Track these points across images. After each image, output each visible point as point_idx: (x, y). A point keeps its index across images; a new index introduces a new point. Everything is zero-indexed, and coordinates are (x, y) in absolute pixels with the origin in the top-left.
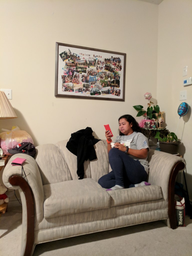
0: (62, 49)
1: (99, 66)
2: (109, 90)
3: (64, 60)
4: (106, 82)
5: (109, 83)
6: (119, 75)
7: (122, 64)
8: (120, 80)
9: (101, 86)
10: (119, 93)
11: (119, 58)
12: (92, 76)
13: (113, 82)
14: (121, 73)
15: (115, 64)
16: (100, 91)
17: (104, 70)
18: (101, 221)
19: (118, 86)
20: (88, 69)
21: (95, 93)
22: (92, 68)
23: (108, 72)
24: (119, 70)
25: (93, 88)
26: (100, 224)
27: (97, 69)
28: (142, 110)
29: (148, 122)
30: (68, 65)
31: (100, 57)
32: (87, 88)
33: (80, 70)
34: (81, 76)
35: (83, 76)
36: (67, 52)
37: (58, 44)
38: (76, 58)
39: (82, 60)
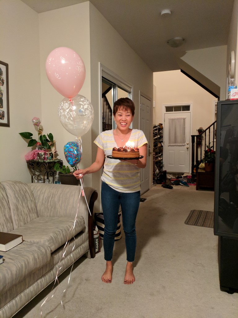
6: (2, 92)
7: (4, 77)
8: (3, 99)
10: (3, 116)
18: (41, 279)
19: (1, 106)
24: (1, 84)
26: (41, 282)
28: (32, 138)
29: (42, 152)
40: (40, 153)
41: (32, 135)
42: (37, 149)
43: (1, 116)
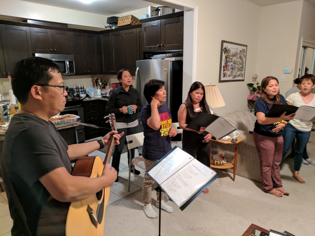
0: (225, 45)
1: (237, 56)
2: (240, 74)
3: (225, 53)
4: (239, 68)
7: (245, 53)
8: (244, 66)
9: (237, 71)
11: (244, 49)
12: (234, 65)
13: (241, 68)
14: (244, 60)
15: (243, 54)
16: (236, 75)
17: (239, 59)
20: (233, 60)
21: (235, 77)
22: (235, 58)
23: (240, 60)
24: (244, 58)
25: (234, 74)
27: (237, 59)
28: (253, 87)
30: (226, 58)
31: (238, 49)
32: (232, 73)
33: (230, 60)
34: (230, 65)
35: (231, 65)
36: (227, 47)
37: (223, 42)
38: (230, 51)
39: (231, 53)
40: (258, 96)
41: (253, 85)
42: (255, 93)
43: (242, 75)
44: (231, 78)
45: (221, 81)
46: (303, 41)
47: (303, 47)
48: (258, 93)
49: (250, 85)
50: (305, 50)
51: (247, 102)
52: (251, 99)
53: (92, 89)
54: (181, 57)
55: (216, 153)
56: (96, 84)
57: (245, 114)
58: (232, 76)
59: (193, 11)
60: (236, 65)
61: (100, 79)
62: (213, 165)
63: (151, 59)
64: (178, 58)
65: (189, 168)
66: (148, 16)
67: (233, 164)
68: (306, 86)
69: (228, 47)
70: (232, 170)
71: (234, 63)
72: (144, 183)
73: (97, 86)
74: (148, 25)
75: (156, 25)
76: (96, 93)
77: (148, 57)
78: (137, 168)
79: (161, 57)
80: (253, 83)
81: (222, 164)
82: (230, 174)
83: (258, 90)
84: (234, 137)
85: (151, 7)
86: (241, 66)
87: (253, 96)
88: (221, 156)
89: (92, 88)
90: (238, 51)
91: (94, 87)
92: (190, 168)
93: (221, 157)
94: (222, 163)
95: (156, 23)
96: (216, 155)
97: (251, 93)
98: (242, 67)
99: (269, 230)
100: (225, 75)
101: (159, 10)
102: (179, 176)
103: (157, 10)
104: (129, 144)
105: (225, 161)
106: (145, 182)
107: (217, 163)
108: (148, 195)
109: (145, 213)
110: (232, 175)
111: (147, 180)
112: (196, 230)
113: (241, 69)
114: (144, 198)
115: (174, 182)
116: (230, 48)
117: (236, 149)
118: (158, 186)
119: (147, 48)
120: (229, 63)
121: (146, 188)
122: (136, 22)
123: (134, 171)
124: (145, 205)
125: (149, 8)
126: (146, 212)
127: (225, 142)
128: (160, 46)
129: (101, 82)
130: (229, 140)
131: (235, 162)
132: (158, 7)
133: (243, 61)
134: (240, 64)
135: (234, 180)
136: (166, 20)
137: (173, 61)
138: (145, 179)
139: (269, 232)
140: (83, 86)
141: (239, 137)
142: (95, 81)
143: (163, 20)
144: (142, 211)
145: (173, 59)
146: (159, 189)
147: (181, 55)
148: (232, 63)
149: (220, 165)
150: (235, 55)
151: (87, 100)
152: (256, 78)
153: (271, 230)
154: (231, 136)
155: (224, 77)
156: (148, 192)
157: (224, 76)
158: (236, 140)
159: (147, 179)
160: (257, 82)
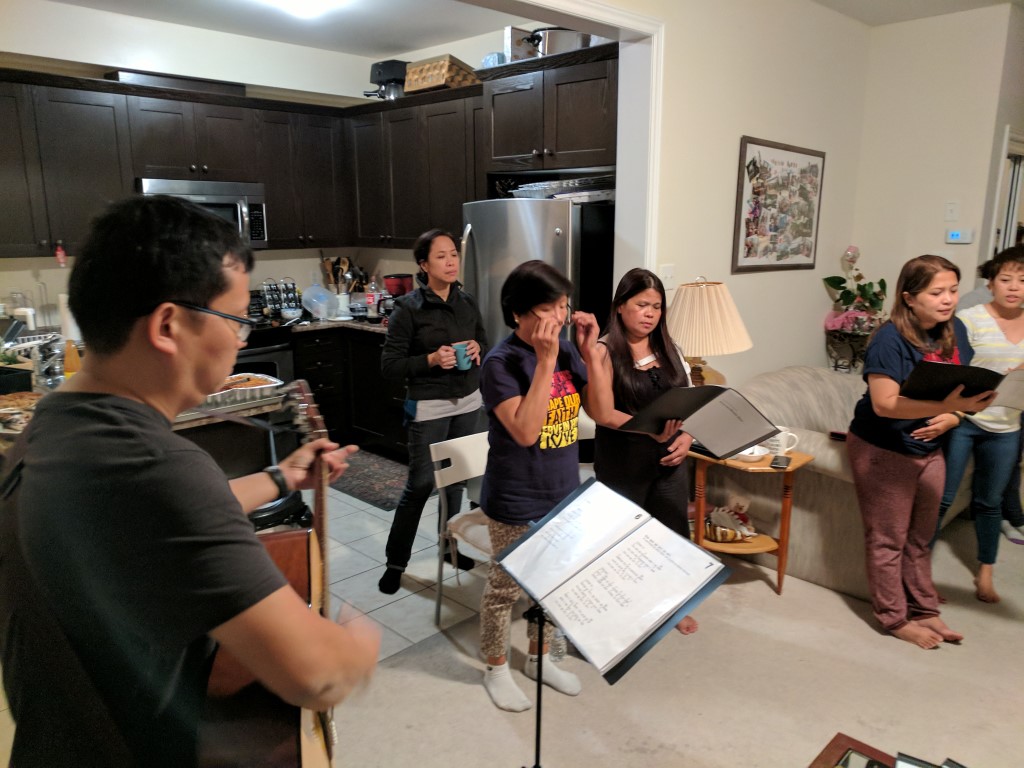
0: (753, 151)
1: (793, 188)
2: (799, 246)
3: (751, 179)
4: (797, 226)
5: (801, 228)
6: (814, 208)
7: (819, 179)
8: (813, 219)
9: (791, 237)
10: (811, 251)
11: (816, 166)
12: (783, 215)
13: (804, 225)
14: (815, 200)
15: (811, 183)
16: (789, 250)
17: (797, 199)
19: (811, 234)
20: (779, 199)
21: (783, 255)
22: (785, 194)
23: (802, 202)
24: (815, 194)
25: (780, 246)
27: (790, 196)
28: (844, 288)
29: (863, 317)
30: (756, 192)
31: (795, 165)
32: (774, 243)
33: (769, 201)
34: (769, 217)
35: (772, 217)
36: (757, 159)
37: (746, 141)
38: (767, 172)
39: (773, 176)
40: (860, 317)
41: (844, 281)
42: (851, 309)
43: (808, 250)
44: (771, 260)
45: (737, 270)
46: (1012, 140)
47: (1009, 157)
48: (862, 308)
49: (834, 282)
50: (1017, 166)
51: (821, 338)
52: (838, 327)
53: (321, 294)
54: (608, 191)
55: (720, 502)
56: (332, 276)
57: (817, 377)
58: (775, 254)
59: (650, 43)
60: (789, 218)
61: (346, 260)
62: (711, 540)
63: (511, 196)
64: (599, 195)
65: (633, 549)
66: (502, 57)
67: (777, 540)
68: (1014, 287)
69: (763, 159)
70: (774, 560)
71: (781, 210)
72: (486, 597)
73: (336, 282)
74: (503, 87)
75: (528, 87)
76: (333, 306)
77: (503, 189)
78: (465, 549)
79: (545, 190)
80: (843, 275)
81: (739, 537)
82: (765, 570)
83: (858, 299)
84: (782, 452)
85: (513, 28)
86: (803, 220)
87: (843, 316)
88: (736, 513)
89: (321, 291)
90: (796, 172)
91: (328, 288)
92: (640, 548)
93: (737, 517)
94: (739, 534)
95: (528, 80)
96: (721, 509)
97: (836, 308)
98: (809, 225)
99: (895, 755)
100: (750, 250)
101: (539, 39)
102: (603, 574)
103: (534, 39)
104: (439, 469)
105: (749, 530)
106: (489, 592)
107: (724, 535)
108: (498, 635)
109: (490, 695)
110: (773, 575)
111: (496, 587)
112: (654, 752)
113: (804, 230)
114: (487, 645)
115: (586, 592)
116: (770, 163)
117: (787, 488)
118: (533, 603)
119: (497, 160)
120: (764, 210)
121: (492, 613)
122: (465, 78)
123: (454, 558)
124: (490, 669)
125: (508, 31)
126: (493, 690)
127: (752, 468)
128: (540, 156)
129: (349, 270)
130: (762, 459)
131: (785, 532)
132: (536, 31)
133: (810, 204)
134: (802, 213)
135: (778, 590)
136: (563, 70)
137: (583, 205)
138: (491, 583)
139: (893, 761)
140: (294, 284)
141: (798, 450)
142: (329, 268)
143: (552, 73)
144: (480, 688)
145: (584, 197)
146: (536, 616)
147: (608, 183)
148: (774, 211)
149: (734, 541)
150: (783, 183)
151: (305, 329)
152: (853, 261)
153: (900, 754)
154: (770, 448)
155: (747, 256)
156: (498, 624)
157: (749, 254)
158: (788, 461)
159: (495, 584)
160: (855, 273)
